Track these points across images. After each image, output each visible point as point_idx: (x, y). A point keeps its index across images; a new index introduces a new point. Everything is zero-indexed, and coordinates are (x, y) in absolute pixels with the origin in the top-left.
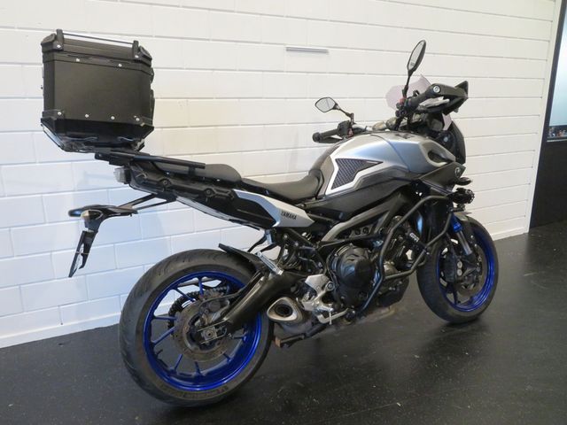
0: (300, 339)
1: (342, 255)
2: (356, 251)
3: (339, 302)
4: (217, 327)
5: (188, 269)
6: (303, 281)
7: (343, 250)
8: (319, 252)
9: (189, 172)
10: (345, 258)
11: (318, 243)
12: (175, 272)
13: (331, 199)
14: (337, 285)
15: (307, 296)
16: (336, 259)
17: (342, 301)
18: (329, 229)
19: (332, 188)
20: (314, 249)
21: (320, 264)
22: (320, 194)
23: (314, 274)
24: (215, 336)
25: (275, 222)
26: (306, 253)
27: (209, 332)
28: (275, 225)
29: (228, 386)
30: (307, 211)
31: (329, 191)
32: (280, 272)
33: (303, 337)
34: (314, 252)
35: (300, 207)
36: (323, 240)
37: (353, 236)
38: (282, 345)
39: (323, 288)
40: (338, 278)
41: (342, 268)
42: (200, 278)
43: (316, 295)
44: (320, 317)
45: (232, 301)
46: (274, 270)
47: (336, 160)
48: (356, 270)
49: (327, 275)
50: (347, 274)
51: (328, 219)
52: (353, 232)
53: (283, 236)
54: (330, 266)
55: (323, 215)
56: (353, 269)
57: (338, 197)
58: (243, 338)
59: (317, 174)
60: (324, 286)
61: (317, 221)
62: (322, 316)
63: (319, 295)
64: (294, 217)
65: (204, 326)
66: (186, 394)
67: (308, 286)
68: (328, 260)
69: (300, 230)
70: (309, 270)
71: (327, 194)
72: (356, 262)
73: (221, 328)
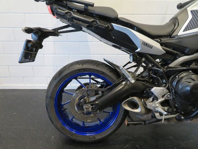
0: (141, 124)
1: (182, 78)
2: (194, 76)
3: (173, 107)
4: (92, 105)
5: (81, 69)
6: (150, 89)
7: (184, 74)
8: (165, 73)
9: (85, 9)
10: (183, 80)
11: (166, 67)
12: (74, 70)
13: (182, 38)
14: (174, 97)
15: (151, 99)
16: (177, 79)
17: (175, 107)
18: (175, 59)
19: (184, 31)
20: (162, 70)
21: (164, 81)
22: (174, 34)
23: (159, 86)
24: (90, 110)
25: (137, 49)
26: (156, 72)
27: (87, 107)
28: (137, 51)
29: (96, 137)
30: (162, 44)
31: (181, 32)
32: (133, 81)
33: (143, 123)
34: (162, 73)
35: (157, 41)
36: (170, 66)
37: (193, 66)
38: (128, 125)
39: (163, 97)
40: (175, 92)
41: (180, 87)
42: (90, 76)
43: (157, 100)
44: (157, 115)
45: (103, 92)
46: (129, 79)
47: (191, 11)
48: (191, 90)
49: (168, 89)
50: (182, 91)
51: (176, 52)
52: (194, 63)
53: (141, 59)
54: (172, 83)
55: (173, 49)
56: (189, 88)
57: (187, 37)
58: (109, 113)
59: (175, 21)
60: (164, 95)
61: (167, 52)
62: (158, 114)
63: (159, 101)
64: (151, 47)
65: (85, 103)
66: (73, 134)
67: (153, 93)
68: (170, 79)
69: (155, 57)
70: (157, 83)
71: (179, 34)
72: (192, 84)
73: (94, 106)
